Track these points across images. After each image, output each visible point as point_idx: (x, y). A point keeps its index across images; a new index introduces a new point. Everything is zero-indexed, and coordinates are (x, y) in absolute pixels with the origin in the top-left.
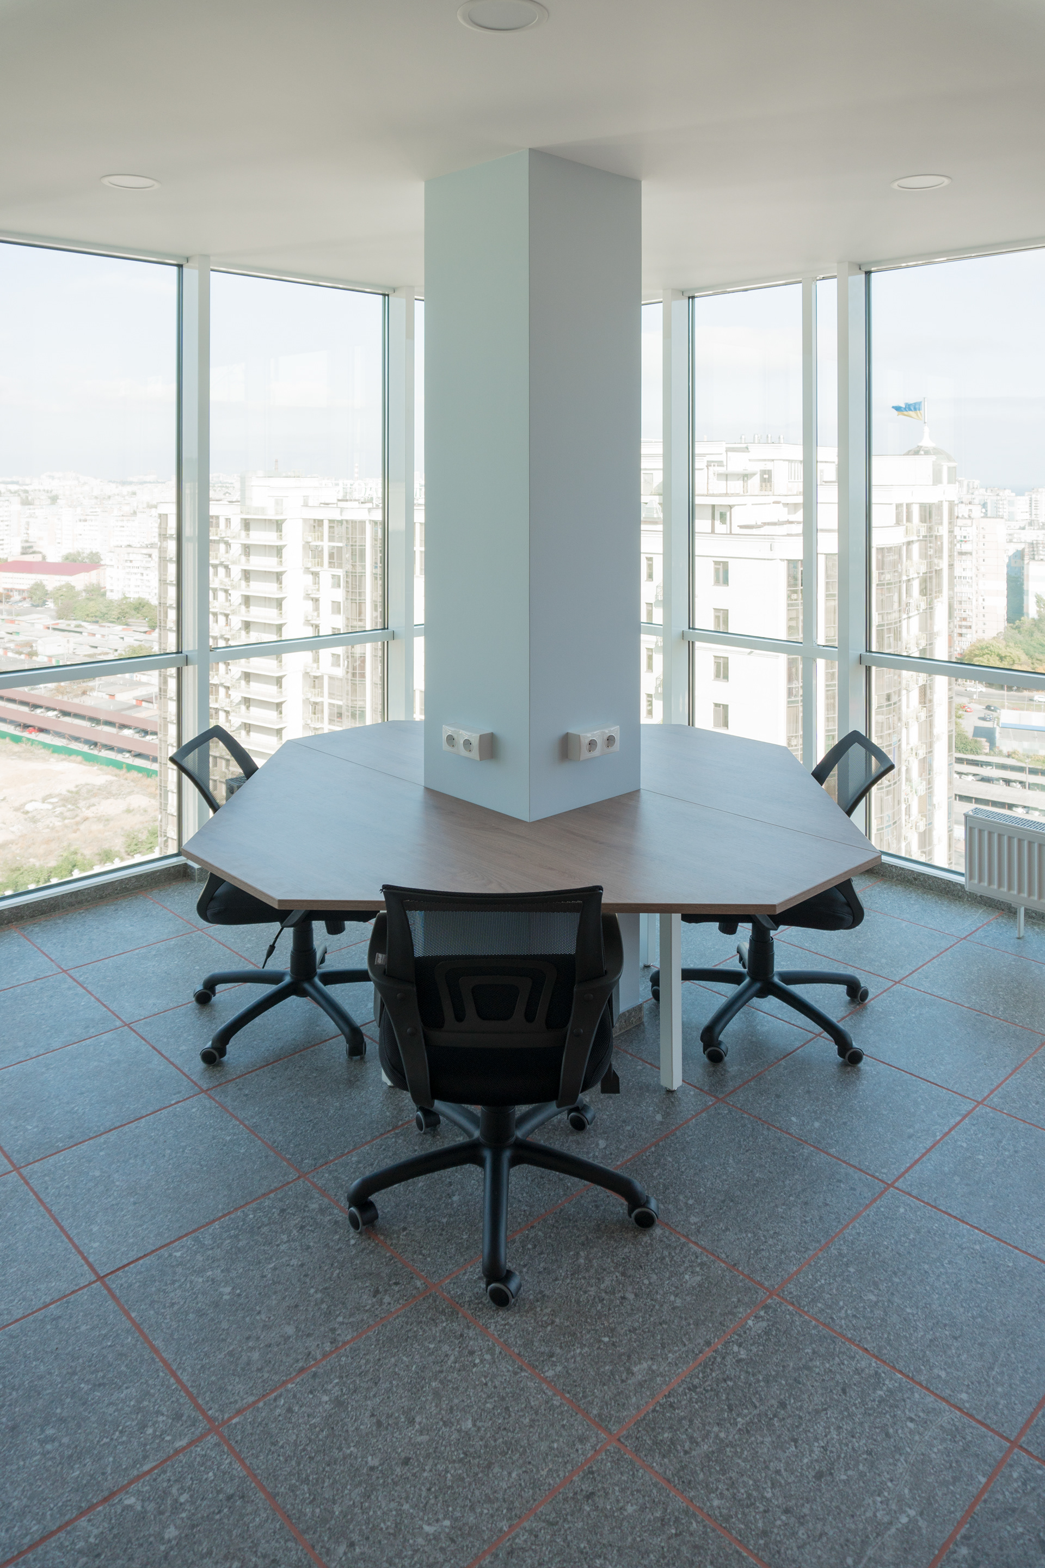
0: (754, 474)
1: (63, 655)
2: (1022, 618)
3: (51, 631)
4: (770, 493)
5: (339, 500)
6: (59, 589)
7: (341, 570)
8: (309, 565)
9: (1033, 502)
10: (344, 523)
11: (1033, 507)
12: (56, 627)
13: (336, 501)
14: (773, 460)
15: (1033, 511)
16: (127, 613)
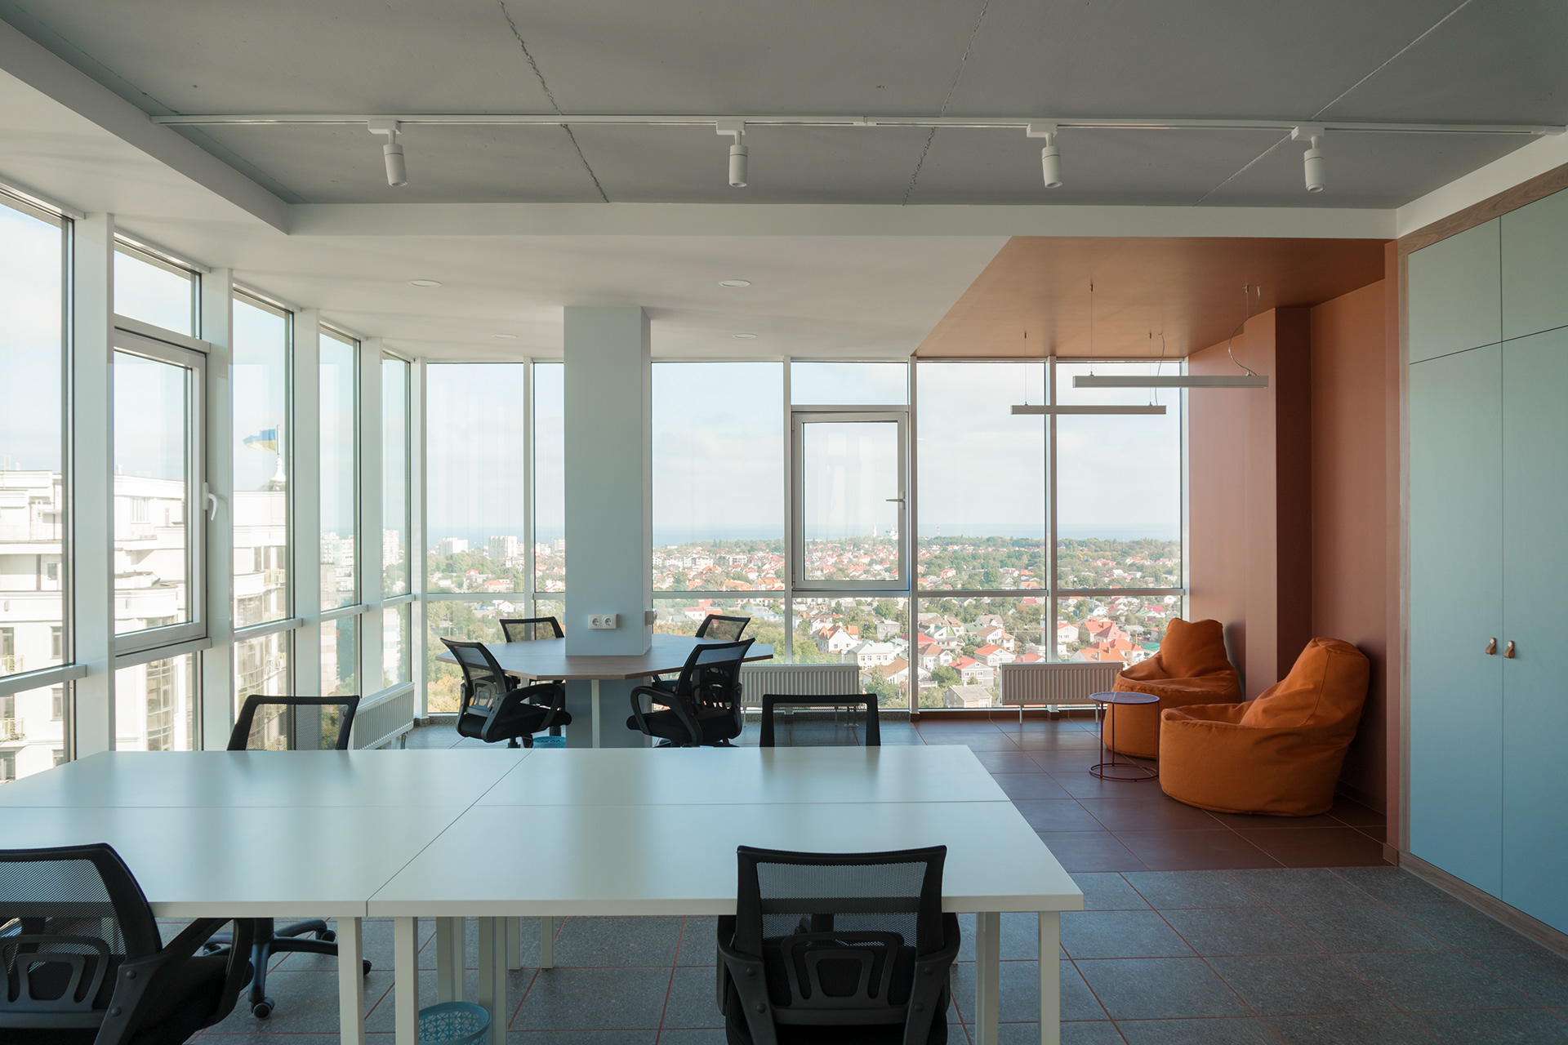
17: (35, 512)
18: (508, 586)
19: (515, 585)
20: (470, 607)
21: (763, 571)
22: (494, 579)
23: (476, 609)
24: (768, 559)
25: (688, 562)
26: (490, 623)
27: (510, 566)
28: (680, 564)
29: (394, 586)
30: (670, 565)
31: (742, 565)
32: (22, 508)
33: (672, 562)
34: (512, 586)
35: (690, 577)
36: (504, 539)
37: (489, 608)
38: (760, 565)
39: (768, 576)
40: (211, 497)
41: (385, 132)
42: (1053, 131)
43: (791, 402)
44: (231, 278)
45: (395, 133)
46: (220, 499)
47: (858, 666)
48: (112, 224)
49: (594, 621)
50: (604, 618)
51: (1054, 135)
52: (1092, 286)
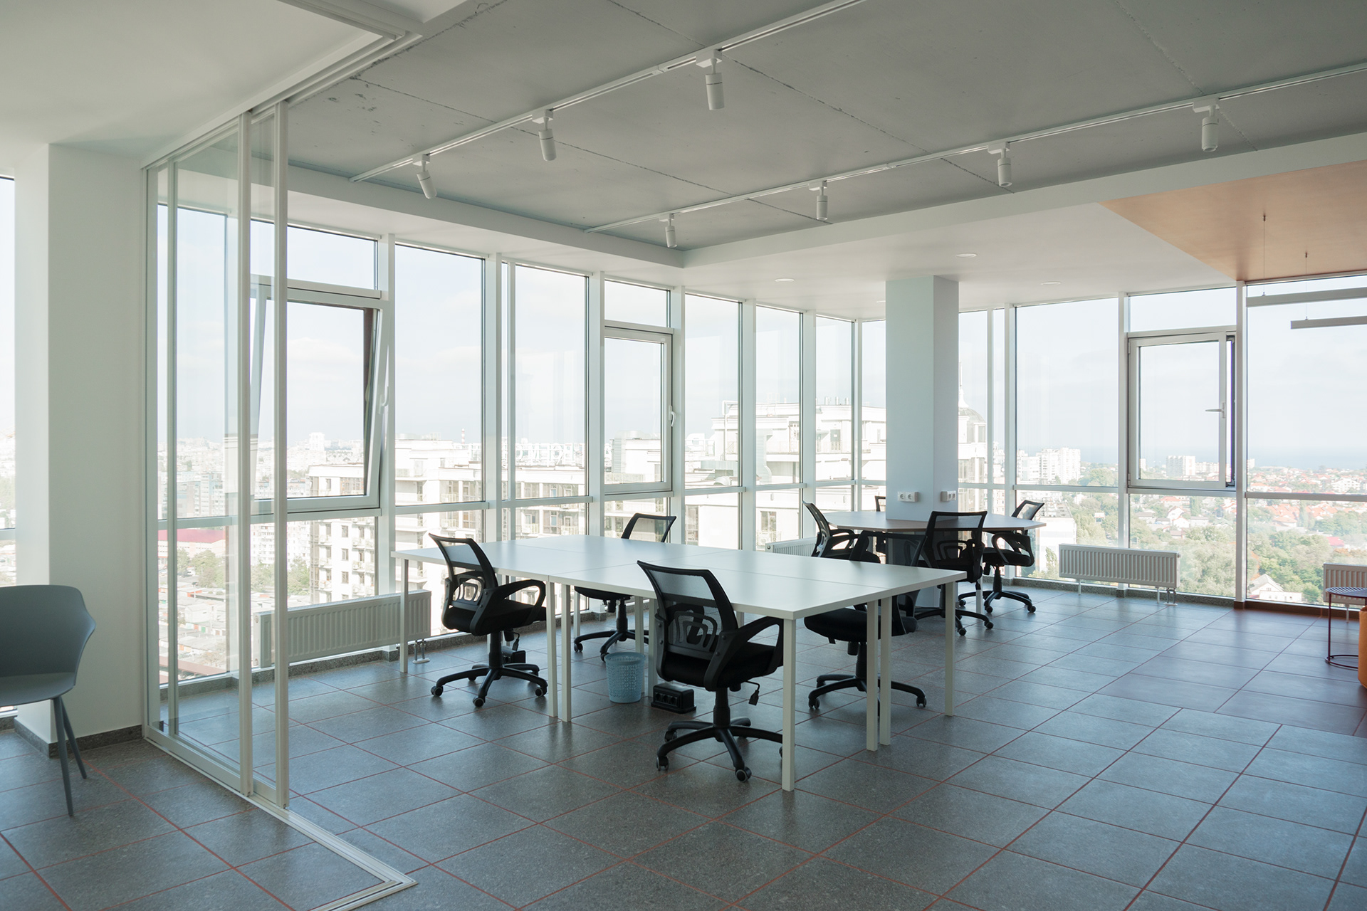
0: (826, 434)
1: (208, 622)
2: (1034, 572)
3: (195, 598)
4: (839, 451)
5: (470, 462)
6: (200, 556)
7: (474, 530)
8: (446, 525)
9: (1043, 462)
11: (1043, 467)
12: (199, 594)
13: (468, 463)
14: (841, 421)
15: (1043, 470)
16: (263, 579)
17: (792, 432)
18: (1184, 502)
19: (1191, 502)
20: (1145, 521)
23: (1150, 523)
26: (1164, 537)
29: (1075, 498)
32: (785, 429)
34: (1189, 502)
36: (1181, 458)
37: (1163, 523)
40: (673, 413)
41: (667, 220)
42: (1004, 147)
43: (1126, 331)
44: (685, 291)
45: (670, 221)
46: (676, 414)
47: (1175, 554)
48: (605, 276)
49: (901, 496)
50: (907, 494)
51: (1007, 150)
52: (1265, 216)
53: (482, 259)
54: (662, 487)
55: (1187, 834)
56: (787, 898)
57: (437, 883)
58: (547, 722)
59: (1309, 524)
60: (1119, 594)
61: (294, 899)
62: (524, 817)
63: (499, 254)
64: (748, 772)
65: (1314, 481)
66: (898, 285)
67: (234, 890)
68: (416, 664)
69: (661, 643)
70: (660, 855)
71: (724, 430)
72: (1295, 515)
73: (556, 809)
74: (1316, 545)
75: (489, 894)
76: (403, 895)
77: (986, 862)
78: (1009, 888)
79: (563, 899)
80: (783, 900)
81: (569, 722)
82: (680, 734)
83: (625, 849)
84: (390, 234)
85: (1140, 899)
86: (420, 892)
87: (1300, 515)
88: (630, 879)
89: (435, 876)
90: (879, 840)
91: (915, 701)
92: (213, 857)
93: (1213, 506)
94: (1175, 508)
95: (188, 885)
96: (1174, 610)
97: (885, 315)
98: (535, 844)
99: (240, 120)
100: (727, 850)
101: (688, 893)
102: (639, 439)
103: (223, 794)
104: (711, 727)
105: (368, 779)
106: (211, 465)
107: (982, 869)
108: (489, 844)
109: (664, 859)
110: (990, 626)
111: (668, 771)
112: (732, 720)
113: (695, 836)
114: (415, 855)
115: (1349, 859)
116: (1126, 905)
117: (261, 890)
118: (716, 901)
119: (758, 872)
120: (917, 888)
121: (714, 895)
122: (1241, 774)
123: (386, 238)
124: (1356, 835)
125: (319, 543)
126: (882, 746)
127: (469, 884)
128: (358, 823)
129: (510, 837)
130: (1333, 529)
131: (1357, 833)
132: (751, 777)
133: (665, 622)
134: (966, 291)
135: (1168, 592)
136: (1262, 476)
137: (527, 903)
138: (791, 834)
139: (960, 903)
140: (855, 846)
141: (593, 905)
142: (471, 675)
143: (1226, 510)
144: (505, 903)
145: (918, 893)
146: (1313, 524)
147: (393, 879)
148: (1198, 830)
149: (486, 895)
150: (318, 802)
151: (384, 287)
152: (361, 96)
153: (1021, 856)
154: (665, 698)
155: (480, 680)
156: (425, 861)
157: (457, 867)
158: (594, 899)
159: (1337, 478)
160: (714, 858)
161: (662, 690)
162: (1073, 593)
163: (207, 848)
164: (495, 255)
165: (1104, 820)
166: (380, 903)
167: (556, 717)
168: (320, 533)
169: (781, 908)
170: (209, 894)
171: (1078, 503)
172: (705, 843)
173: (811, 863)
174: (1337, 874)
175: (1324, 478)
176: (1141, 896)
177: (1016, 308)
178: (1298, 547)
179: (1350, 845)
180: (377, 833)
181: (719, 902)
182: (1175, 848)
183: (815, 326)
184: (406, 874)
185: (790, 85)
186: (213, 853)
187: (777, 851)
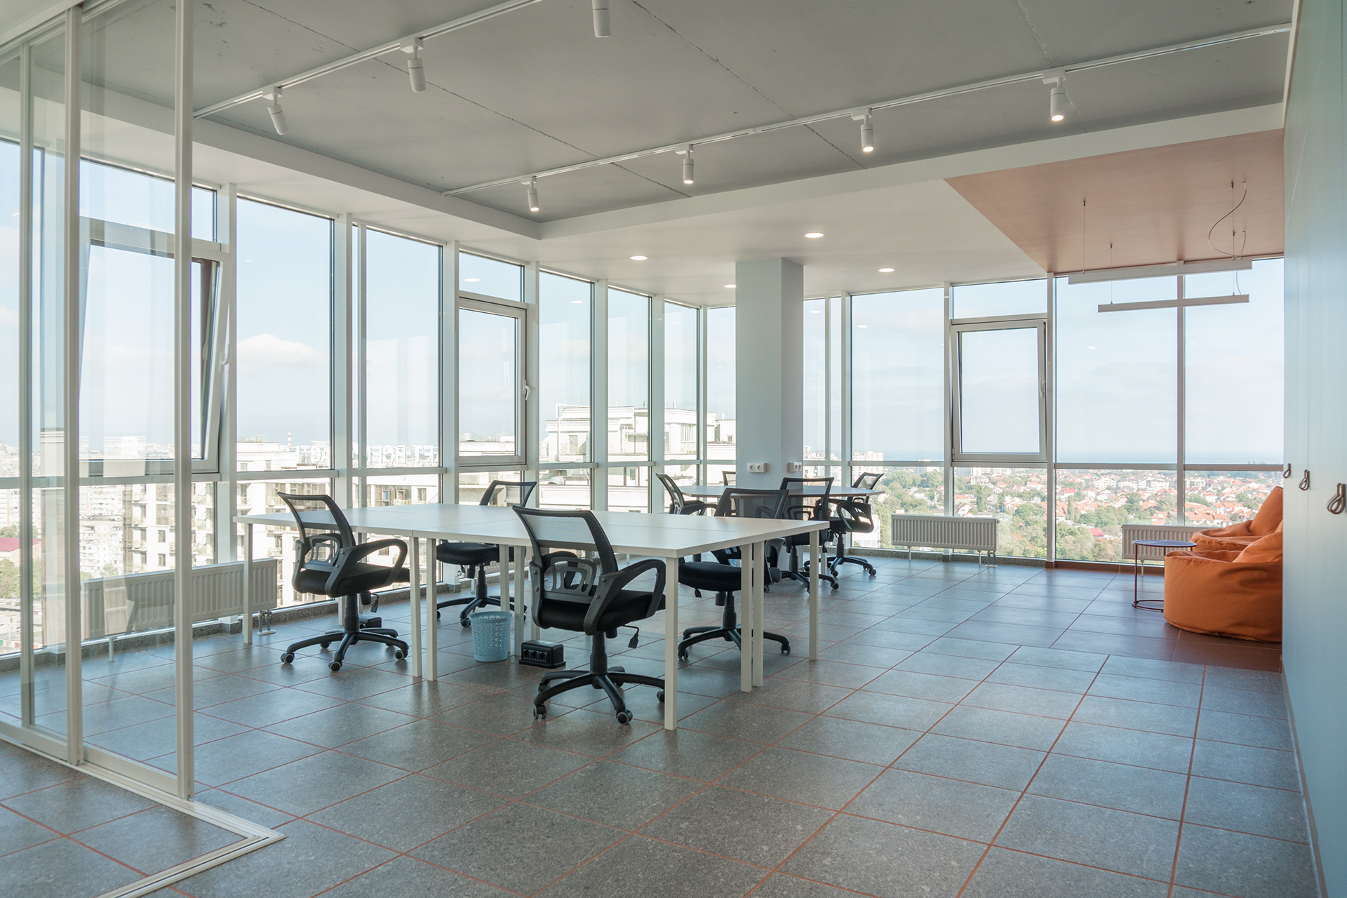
10: (306, 486)
17: (623, 434)
21: (1223, 495)
22: (961, 494)
24: (1229, 483)
25: (1143, 484)
27: (975, 483)
28: (1135, 486)
30: (1124, 487)
31: (1200, 489)
33: (1126, 483)
34: (976, 500)
35: (1145, 498)
38: (1220, 489)
39: (1228, 499)
40: (527, 387)
41: (529, 183)
42: (867, 114)
43: (951, 318)
44: (539, 267)
45: (532, 183)
46: (531, 389)
47: (995, 520)
48: (461, 247)
49: (751, 467)
50: (757, 465)
51: (870, 117)
52: (1085, 202)
53: (331, 219)
54: (517, 460)
55: (1051, 746)
56: (687, 823)
57: (309, 835)
58: (411, 681)
59: (1075, 517)
60: (945, 559)
61: (141, 862)
62: (398, 768)
63: (349, 215)
64: (629, 715)
65: (1079, 480)
66: (748, 266)
67: (67, 857)
68: (261, 636)
69: (537, 591)
70: (550, 793)
71: (557, 432)
72: (1064, 510)
73: (432, 759)
74: (1080, 536)
75: (369, 842)
76: (270, 849)
77: (874, 780)
78: (901, 800)
79: (452, 841)
80: (684, 825)
81: (435, 681)
82: (553, 684)
83: (512, 790)
84: (231, 184)
85: (1023, 801)
86: (290, 845)
87: (1068, 510)
88: (522, 817)
89: (305, 828)
90: (768, 767)
91: (780, 649)
92: (39, 827)
93: (996, 502)
94: (964, 505)
95: (9, 856)
96: (994, 571)
97: (734, 300)
98: (414, 792)
99: (68, 15)
100: (618, 785)
101: (585, 826)
102: (472, 441)
103: (46, 765)
104: (589, 674)
105: (218, 742)
106: (9, 470)
107: (872, 785)
108: (363, 795)
109: (555, 797)
110: (835, 587)
111: (546, 719)
112: (608, 667)
113: (583, 775)
114: (280, 811)
115: (1194, 756)
116: (1012, 807)
117: (101, 856)
118: (615, 832)
119: (654, 803)
120: (814, 806)
121: (612, 826)
122: (1085, 695)
123: (226, 190)
124: (1194, 738)
125: (133, 549)
126: (754, 687)
127: (345, 833)
128: (210, 784)
129: (385, 787)
130: (1095, 521)
131: (1195, 736)
132: (632, 720)
133: (541, 568)
134: (811, 276)
135: (989, 555)
136: (1037, 476)
137: (412, 848)
138: (681, 767)
139: (858, 816)
140: (746, 774)
141: (485, 844)
142: (325, 641)
143: (1007, 506)
144: (388, 849)
145: (816, 810)
146: (1078, 517)
147: (255, 834)
148: (1059, 741)
149: (366, 843)
150: (160, 766)
151: (224, 239)
152: (209, 6)
153: (906, 772)
154: (534, 654)
155: (334, 647)
156: (291, 815)
157: (329, 819)
158: (486, 838)
159: (1097, 478)
160: (606, 793)
161: (531, 646)
162: (903, 559)
163: (30, 819)
164: (346, 215)
165: (974, 738)
166: (245, 859)
167: (420, 677)
168: (134, 538)
169: (683, 833)
170: (35, 864)
171: (881, 502)
172: (595, 780)
173: (706, 791)
174: (1188, 770)
175: (1087, 477)
176: (1023, 799)
177: (851, 296)
178: (1066, 537)
179: (1192, 746)
180: (234, 792)
181: (619, 832)
182: (1043, 758)
183: (664, 313)
184: (272, 829)
185: (672, 26)
186: (38, 823)
187: (670, 783)
